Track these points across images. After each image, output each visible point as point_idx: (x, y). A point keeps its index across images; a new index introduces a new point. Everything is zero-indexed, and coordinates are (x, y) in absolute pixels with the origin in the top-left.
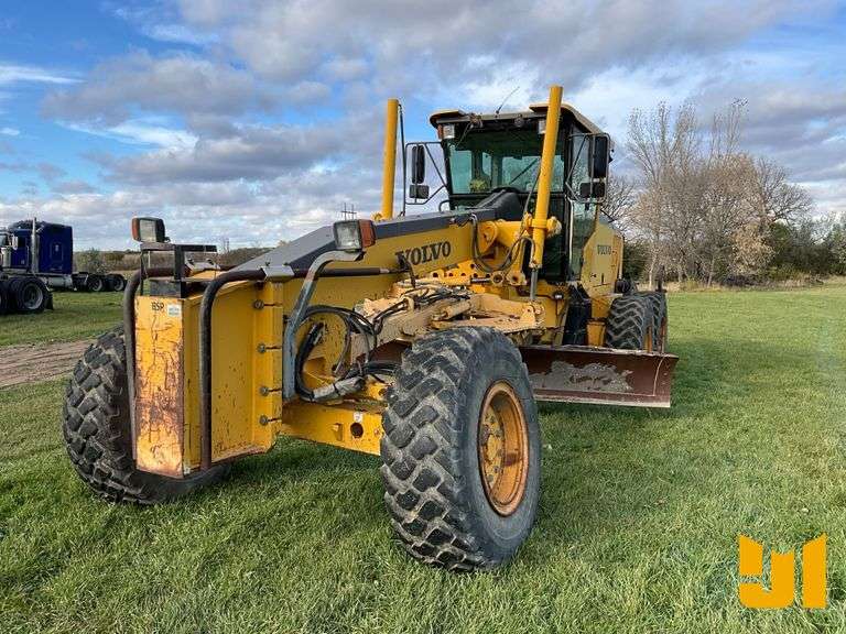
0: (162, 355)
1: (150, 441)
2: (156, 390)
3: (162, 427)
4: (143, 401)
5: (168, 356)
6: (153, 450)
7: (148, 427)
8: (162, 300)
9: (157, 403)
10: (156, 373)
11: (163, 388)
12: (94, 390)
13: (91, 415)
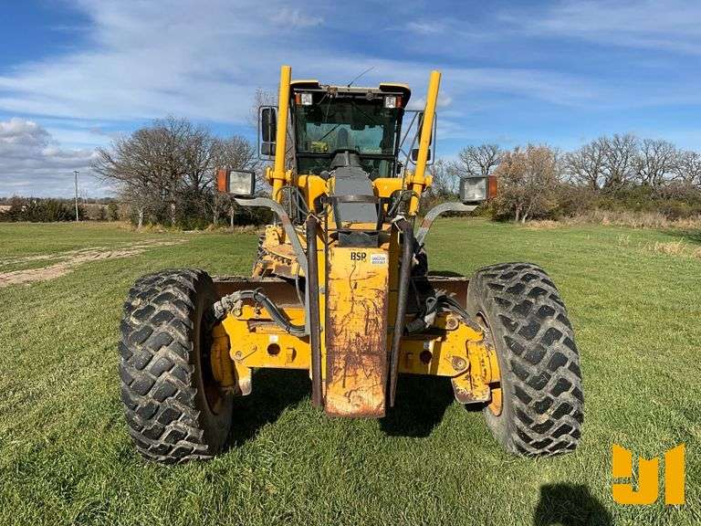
0: (363, 303)
1: (344, 386)
2: (354, 337)
3: (360, 371)
4: (336, 349)
5: (369, 303)
6: (348, 395)
7: (341, 373)
8: (364, 250)
9: (354, 349)
10: (354, 321)
11: (362, 334)
12: (164, 349)
13: (166, 375)
